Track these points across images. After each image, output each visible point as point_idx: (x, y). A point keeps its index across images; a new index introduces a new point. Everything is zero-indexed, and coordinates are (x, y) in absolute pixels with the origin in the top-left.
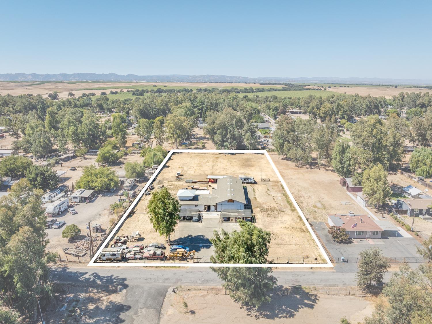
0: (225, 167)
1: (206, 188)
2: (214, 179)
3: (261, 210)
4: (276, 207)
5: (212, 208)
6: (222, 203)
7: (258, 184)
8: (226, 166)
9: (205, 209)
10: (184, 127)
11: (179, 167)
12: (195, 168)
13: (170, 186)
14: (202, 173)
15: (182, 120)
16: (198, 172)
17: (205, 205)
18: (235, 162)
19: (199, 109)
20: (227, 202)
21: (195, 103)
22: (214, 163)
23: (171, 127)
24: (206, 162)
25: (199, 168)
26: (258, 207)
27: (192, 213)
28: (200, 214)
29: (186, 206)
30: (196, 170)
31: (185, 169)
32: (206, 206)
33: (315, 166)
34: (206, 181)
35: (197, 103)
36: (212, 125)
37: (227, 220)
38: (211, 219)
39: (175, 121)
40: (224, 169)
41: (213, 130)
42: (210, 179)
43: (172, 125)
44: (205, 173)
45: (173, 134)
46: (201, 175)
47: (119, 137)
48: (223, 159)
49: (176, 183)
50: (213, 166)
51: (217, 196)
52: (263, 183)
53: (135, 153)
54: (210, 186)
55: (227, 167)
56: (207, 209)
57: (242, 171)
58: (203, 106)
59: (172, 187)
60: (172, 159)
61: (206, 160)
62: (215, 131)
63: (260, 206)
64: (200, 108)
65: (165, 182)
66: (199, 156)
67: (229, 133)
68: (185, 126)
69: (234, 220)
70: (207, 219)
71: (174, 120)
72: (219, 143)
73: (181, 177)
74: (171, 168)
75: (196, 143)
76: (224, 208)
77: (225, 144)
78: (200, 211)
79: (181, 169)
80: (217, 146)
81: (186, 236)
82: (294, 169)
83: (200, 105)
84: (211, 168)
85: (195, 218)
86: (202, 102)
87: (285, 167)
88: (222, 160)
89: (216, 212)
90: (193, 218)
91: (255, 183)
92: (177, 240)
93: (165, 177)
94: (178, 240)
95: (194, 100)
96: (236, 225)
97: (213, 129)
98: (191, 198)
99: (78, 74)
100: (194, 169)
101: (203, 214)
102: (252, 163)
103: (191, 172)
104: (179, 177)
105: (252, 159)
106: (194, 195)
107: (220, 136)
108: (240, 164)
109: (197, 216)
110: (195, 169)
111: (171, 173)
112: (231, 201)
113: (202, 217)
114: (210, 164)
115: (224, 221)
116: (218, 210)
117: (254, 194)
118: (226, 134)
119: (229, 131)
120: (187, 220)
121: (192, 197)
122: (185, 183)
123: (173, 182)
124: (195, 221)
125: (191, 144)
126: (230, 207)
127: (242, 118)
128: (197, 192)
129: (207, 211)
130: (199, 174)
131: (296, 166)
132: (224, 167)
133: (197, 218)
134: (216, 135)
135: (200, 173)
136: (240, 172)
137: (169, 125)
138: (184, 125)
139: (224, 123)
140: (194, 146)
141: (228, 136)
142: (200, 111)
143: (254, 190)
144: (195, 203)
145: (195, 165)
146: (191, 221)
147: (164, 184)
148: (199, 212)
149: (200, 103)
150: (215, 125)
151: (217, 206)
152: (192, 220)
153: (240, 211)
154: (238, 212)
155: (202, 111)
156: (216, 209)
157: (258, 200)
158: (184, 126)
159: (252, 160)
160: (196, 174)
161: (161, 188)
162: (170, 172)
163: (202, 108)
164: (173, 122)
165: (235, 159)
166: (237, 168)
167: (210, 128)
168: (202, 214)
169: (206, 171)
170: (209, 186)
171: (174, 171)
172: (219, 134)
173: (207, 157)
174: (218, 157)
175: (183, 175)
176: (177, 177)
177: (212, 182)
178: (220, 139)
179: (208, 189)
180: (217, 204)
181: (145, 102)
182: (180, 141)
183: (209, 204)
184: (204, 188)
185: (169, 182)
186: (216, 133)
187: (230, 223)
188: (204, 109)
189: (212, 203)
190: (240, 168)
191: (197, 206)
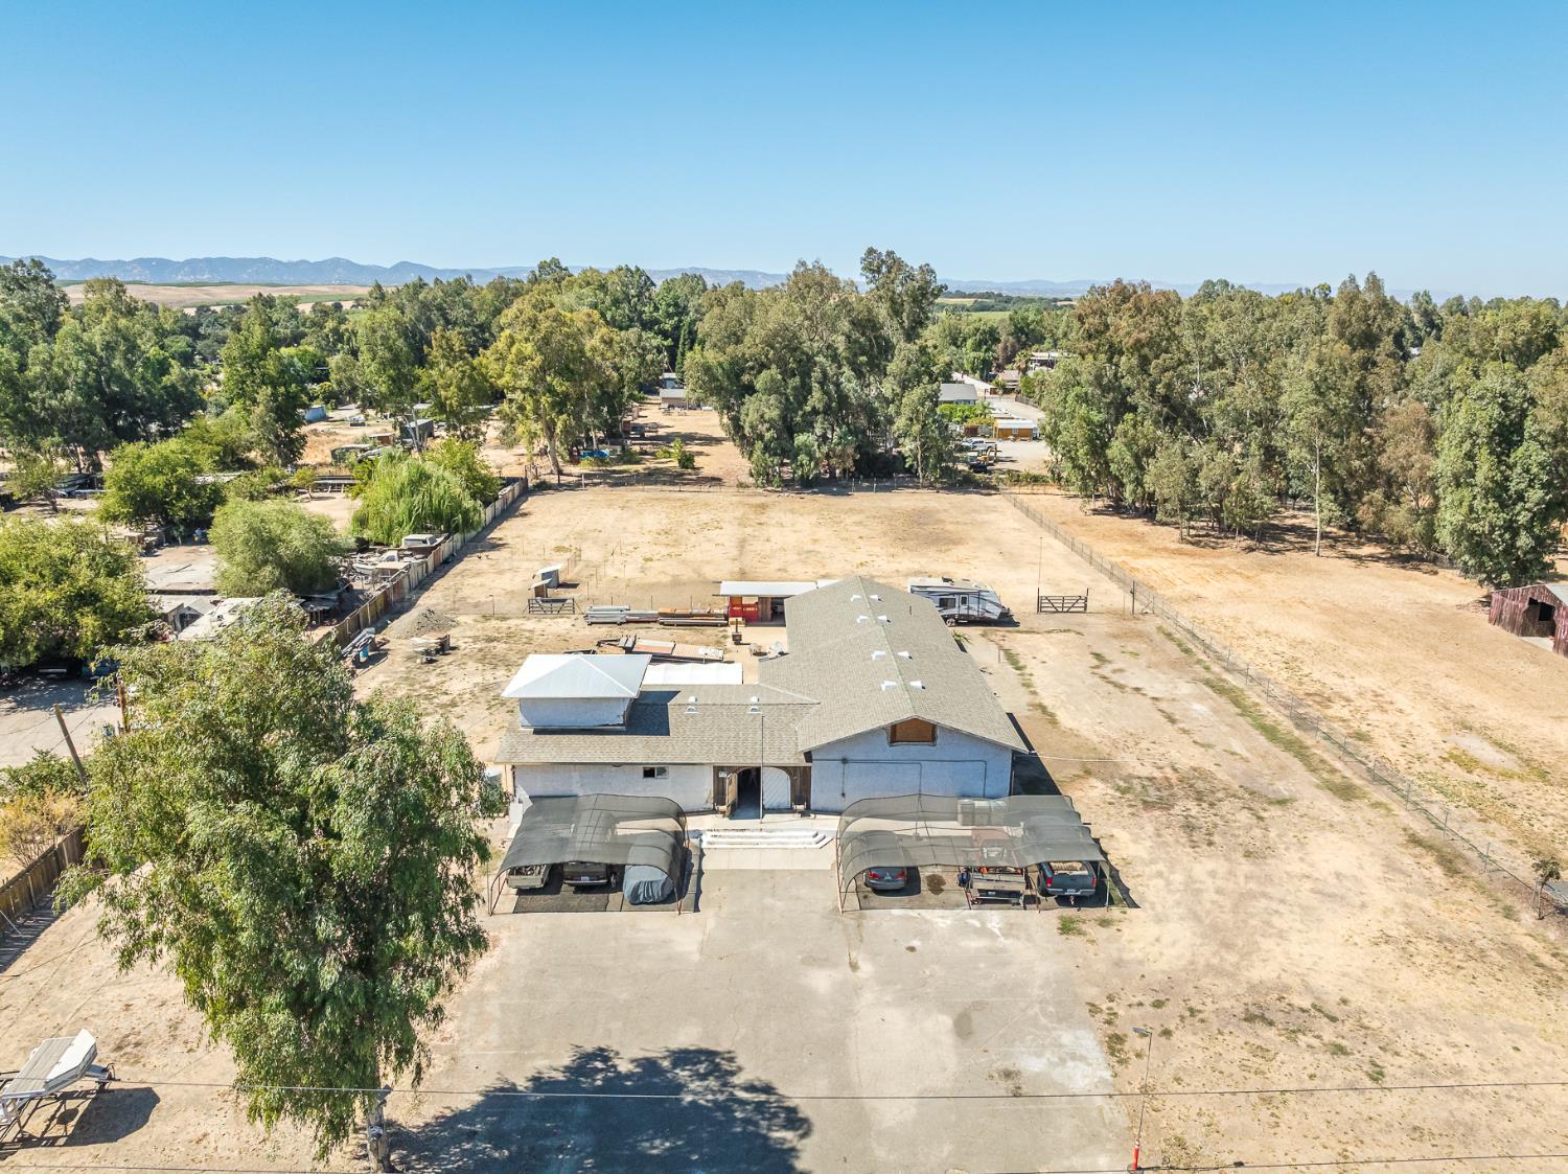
0: (811, 548)
1: (712, 653)
2: (762, 599)
3: (1124, 791)
4: (1209, 766)
5: (775, 789)
6: (845, 752)
7: (1020, 628)
8: (815, 541)
9: (719, 797)
10: (590, 362)
11: (559, 549)
12: (646, 551)
13: (490, 640)
14: (687, 574)
15: (580, 325)
16: (662, 571)
17: (718, 769)
18: (860, 523)
19: (665, 334)
20: (884, 738)
21: (646, 309)
22: (749, 530)
23: (521, 360)
24: (705, 526)
25: (664, 551)
26: (1088, 773)
27: (624, 829)
28: (679, 837)
29: (576, 776)
30: (647, 560)
31: (591, 553)
32: (730, 769)
33: (1284, 541)
34: (709, 614)
35: (656, 309)
36: (730, 349)
37: (900, 883)
38: (768, 878)
39: (544, 325)
40: (806, 555)
41: (738, 376)
42: (735, 601)
43: (529, 348)
44: (699, 575)
45: (533, 393)
46: (676, 583)
47: (259, 410)
48: (792, 511)
49: (530, 624)
50: (742, 544)
51: (806, 699)
52: (1052, 622)
53: (336, 488)
54: (737, 640)
55: (817, 547)
56: (731, 792)
57: (908, 562)
58: (680, 321)
59: (500, 647)
60: (525, 515)
61: (705, 517)
62: (745, 378)
63: (1096, 766)
64: (667, 327)
65: (461, 619)
66: (667, 499)
67: (816, 386)
68: (594, 349)
69: (951, 880)
70: (739, 879)
71: (534, 323)
72: (768, 436)
73: (562, 593)
74: (513, 553)
75: (653, 454)
76: (859, 783)
77: (800, 439)
78: (680, 814)
79: (568, 555)
80: (757, 453)
81: (554, 1061)
82: (1180, 552)
83: (670, 316)
84: (735, 552)
85: (645, 871)
86: (676, 305)
87: (1129, 548)
88: (787, 518)
89: (804, 814)
90: (632, 879)
91: (1006, 620)
92: (461, 1116)
93: (466, 592)
94: (479, 1111)
95: (639, 295)
96: (983, 932)
97: (736, 370)
98: (617, 716)
99: (208, 261)
100: (638, 557)
101: (706, 838)
102: (950, 527)
103: (626, 570)
104: (551, 593)
105: (938, 511)
106: (634, 695)
107: (773, 399)
108: (885, 534)
109: (662, 858)
110: (648, 556)
111: (508, 575)
112: (914, 733)
113: (695, 861)
114: (729, 534)
115: (879, 892)
116: (817, 799)
117: (1027, 685)
118: (804, 391)
119: (816, 374)
120: (582, 889)
121: (623, 708)
122: (582, 622)
123: (512, 623)
124: (641, 900)
125: (628, 457)
126: (908, 778)
127: (882, 312)
128: (660, 677)
129: (735, 812)
130: (665, 579)
131: (1182, 540)
132: (805, 548)
133: (660, 877)
134: (752, 399)
135: (673, 576)
136: (895, 566)
137: (514, 350)
138: (587, 348)
139: (795, 336)
140: (638, 463)
141: (816, 399)
142: (669, 342)
143: (1012, 658)
144: (639, 749)
145: (648, 538)
146: (615, 898)
147: (452, 632)
148: (670, 824)
149: (669, 305)
150: (749, 347)
151: (806, 772)
152: (619, 887)
153: (979, 804)
154: (970, 817)
155: (676, 341)
156: (801, 799)
157: (1064, 719)
158: (589, 354)
159: (942, 516)
160: (651, 578)
161: (427, 653)
162: (501, 572)
163: (677, 328)
164: (531, 333)
165: (851, 510)
166: (877, 550)
167: (720, 364)
168: (698, 834)
169: (708, 563)
170: (730, 642)
171: (526, 565)
172: (769, 391)
173: (706, 504)
174: (763, 507)
175: (575, 586)
176: (539, 591)
177: (751, 619)
178: (774, 414)
179: (727, 657)
180: (808, 756)
181: (421, 297)
182: (566, 431)
183: (749, 761)
184: (701, 652)
185: (486, 618)
186: (750, 389)
187: (927, 914)
188: (683, 332)
189: (775, 753)
190: (892, 550)
191: (662, 771)
